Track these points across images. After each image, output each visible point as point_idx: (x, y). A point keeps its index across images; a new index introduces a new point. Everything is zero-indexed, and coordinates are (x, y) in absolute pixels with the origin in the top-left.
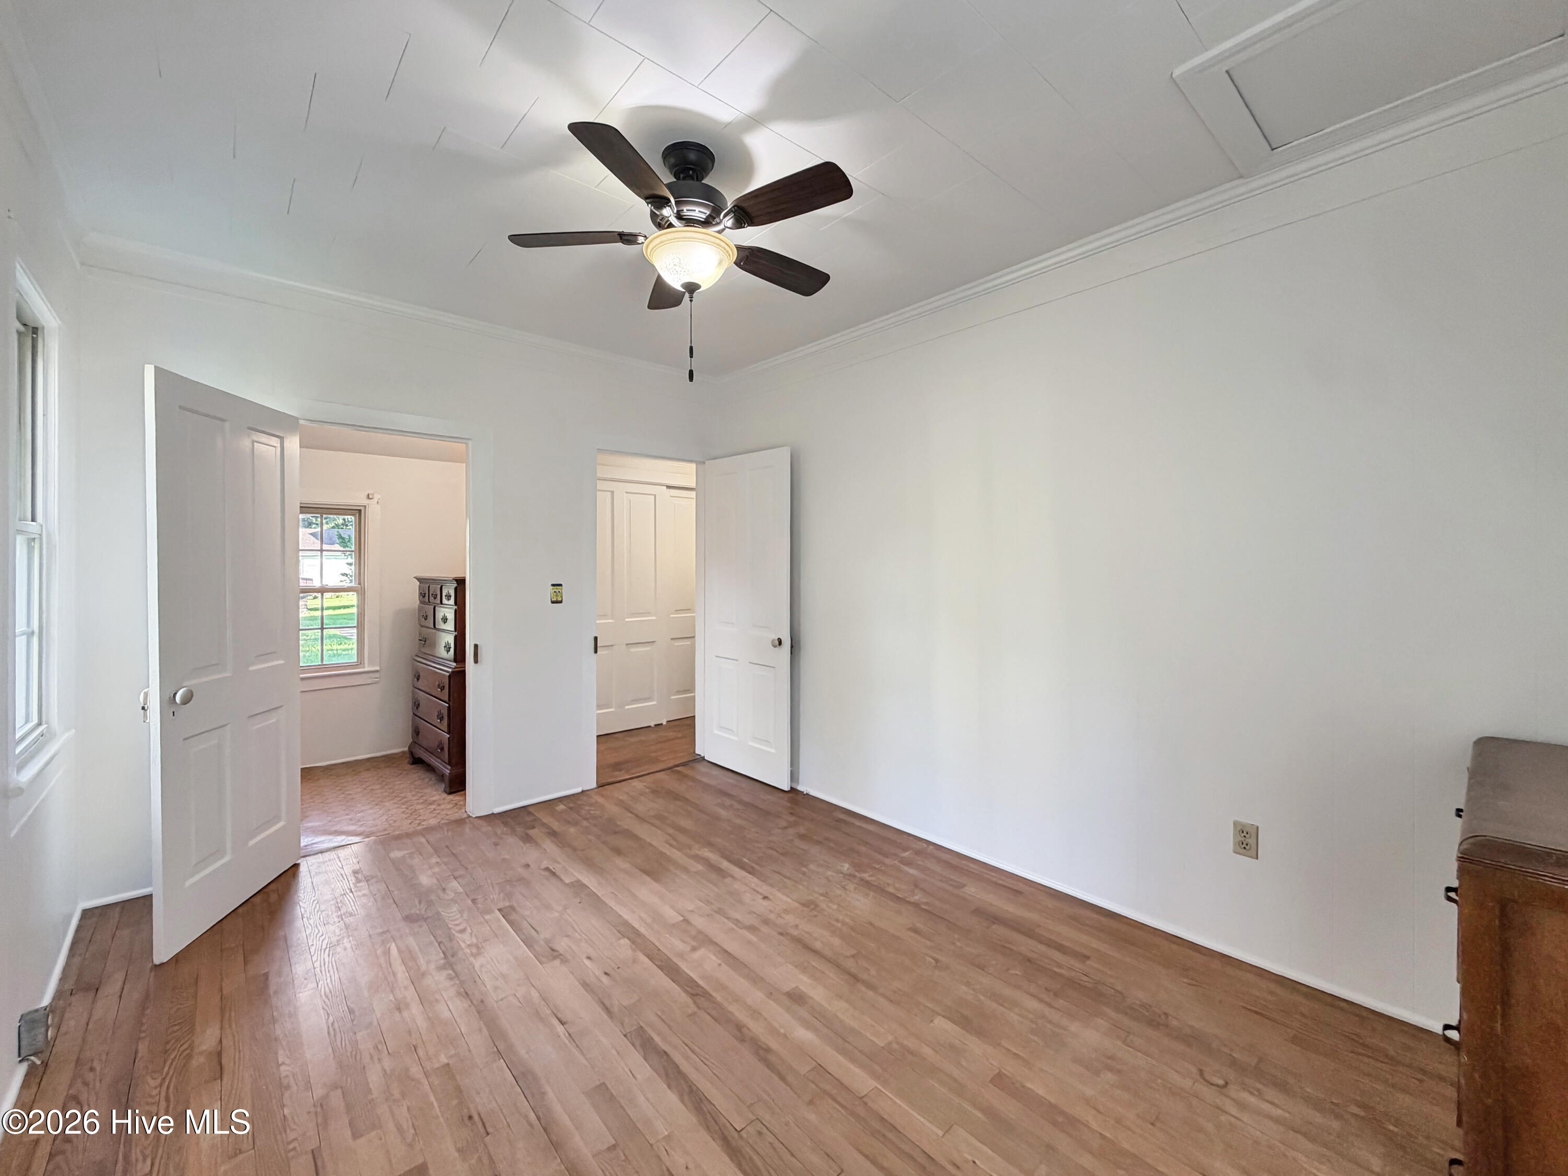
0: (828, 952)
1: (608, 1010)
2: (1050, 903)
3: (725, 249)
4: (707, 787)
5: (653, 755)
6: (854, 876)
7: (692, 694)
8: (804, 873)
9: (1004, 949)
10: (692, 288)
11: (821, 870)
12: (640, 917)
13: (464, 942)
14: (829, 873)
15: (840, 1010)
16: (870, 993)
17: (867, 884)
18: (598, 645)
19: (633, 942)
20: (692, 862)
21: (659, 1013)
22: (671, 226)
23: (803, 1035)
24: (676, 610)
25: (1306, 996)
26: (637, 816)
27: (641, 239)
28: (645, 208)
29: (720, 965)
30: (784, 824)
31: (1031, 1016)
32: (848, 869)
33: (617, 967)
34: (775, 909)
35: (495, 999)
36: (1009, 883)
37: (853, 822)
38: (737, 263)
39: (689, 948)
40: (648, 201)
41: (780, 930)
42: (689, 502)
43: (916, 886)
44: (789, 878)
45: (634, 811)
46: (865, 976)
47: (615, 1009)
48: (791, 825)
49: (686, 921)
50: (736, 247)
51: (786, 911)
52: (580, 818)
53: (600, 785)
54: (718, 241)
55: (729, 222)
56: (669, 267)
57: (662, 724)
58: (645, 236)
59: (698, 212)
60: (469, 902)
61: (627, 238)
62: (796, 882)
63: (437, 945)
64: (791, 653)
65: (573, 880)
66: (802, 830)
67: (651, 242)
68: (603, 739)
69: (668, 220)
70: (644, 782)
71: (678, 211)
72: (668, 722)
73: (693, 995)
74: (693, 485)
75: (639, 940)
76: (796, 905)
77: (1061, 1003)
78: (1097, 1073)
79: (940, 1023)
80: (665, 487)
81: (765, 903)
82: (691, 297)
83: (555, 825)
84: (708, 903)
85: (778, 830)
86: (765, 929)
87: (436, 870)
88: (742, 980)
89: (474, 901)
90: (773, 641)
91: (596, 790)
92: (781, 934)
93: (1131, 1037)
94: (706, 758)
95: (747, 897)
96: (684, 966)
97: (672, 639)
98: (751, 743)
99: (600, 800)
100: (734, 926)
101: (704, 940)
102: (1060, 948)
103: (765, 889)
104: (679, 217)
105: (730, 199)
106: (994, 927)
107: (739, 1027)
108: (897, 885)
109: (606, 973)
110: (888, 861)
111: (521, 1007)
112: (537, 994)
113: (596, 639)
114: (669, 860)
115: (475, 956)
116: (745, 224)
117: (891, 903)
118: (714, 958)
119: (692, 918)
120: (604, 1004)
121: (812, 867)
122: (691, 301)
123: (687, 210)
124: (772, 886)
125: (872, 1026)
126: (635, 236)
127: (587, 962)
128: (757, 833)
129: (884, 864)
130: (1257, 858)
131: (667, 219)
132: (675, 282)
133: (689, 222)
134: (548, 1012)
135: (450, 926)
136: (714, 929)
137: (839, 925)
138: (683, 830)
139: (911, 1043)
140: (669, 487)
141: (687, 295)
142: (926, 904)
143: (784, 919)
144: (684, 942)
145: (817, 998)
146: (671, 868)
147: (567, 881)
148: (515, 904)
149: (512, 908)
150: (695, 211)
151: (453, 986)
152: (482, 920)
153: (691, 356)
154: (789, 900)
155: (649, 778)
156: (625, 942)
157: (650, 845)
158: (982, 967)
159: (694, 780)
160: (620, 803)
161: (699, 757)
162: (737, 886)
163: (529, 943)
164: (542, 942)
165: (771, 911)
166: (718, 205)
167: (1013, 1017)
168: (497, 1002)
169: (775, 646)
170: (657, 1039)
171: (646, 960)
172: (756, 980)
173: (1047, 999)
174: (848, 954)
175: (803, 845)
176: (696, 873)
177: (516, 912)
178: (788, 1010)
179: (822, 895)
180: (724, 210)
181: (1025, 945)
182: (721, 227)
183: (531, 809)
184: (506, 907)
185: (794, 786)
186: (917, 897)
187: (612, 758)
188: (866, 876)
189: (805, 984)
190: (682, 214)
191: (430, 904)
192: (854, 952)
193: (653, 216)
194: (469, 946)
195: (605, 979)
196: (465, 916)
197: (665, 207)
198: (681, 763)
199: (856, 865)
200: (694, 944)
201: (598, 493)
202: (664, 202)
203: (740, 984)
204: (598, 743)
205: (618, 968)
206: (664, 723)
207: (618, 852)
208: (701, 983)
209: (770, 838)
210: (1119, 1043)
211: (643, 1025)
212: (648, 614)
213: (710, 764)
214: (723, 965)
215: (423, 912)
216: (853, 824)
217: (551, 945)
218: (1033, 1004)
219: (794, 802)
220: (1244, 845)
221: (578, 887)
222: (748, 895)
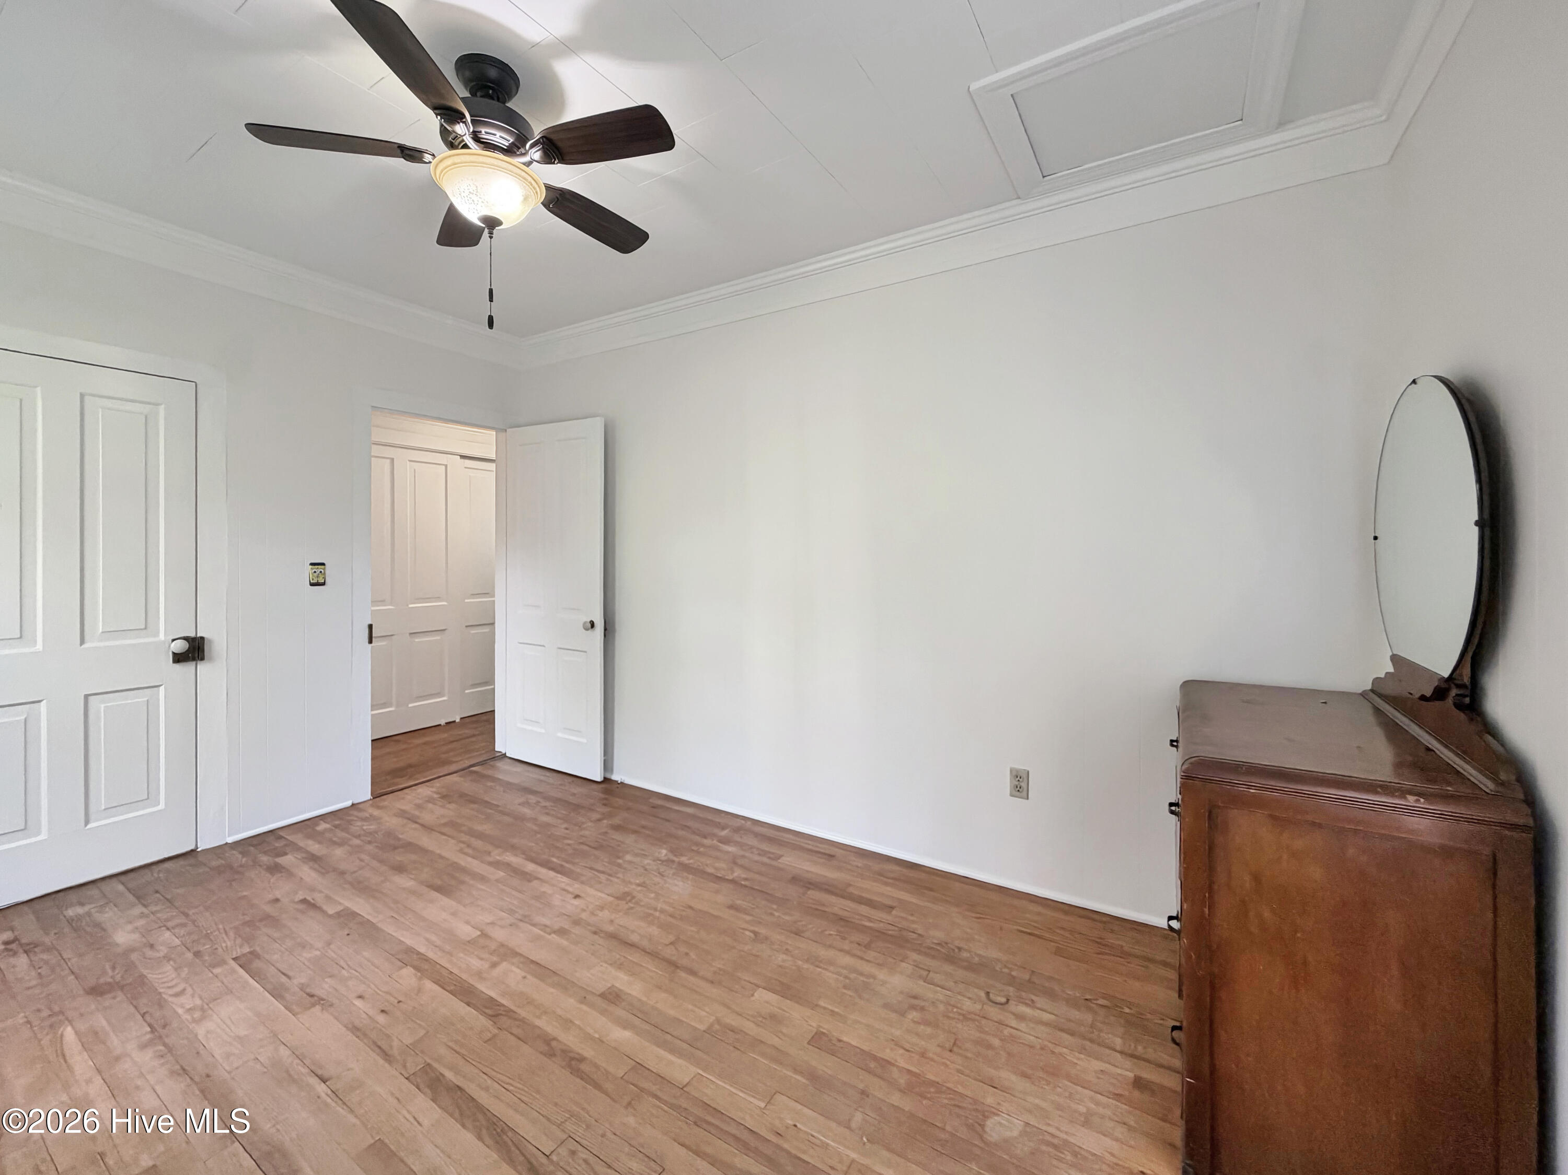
0: (645, 943)
1: (387, 1056)
2: (859, 862)
3: (532, 185)
4: (508, 786)
5: (443, 756)
6: (673, 861)
7: (492, 687)
8: (619, 866)
9: (819, 912)
10: (492, 223)
11: (637, 860)
12: (427, 940)
13: (182, 1006)
14: (646, 861)
15: (661, 1002)
16: (692, 979)
17: (685, 868)
18: (373, 636)
19: (416, 968)
20: (492, 869)
21: (450, 1044)
22: (466, 146)
23: (619, 1035)
24: (472, 595)
25: (1066, 913)
26: (423, 825)
27: (427, 157)
28: (433, 121)
29: (524, 977)
30: (598, 816)
31: (844, 972)
32: (666, 855)
33: (396, 1001)
34: (588, 907)
35: (227, 1068)
36: (823, 848)
37: (670, 807)
38: (546, 204)
39: (486, 965)
40: (437, 111)
41: (593, 929)
42: (487, 476)
43: (735, 863)
44: (603, 872)
45: (420, 821)
46: (684, 962)
47: (395, 1052)
48: (605, 816)
49: (484, 935)
50: (545, 186)
51: (602, 908)
52: (349, 837)
53: (376, 795)
54: (523, 174)
55: (536, 154)
56: (463, 194)
57: (454, 722)
58: (433, 155)
59: (501, 137)
60: (189, 955)
61: (411, 154)
62: (610, 875)
63: (139, 1017)
64: (605, 636)
65: (340, 908)
66: (617, 821)
67: (441, 161)
68: (378, 744)
69: (463, 141)
70: (432, 787)
71: (474, 132)
72: (461, 718)
73: (494, 1017)
74: (493, 456)
75: (426, 966)
76: (610, 899)
77: (871, 955)
78: (903, 1014)
79: (762, 995)
80: (459, 457)
81: (576, 902)
82: (491, 233)
83: (314, 847)
84: (511, 912)
85: (590, 824)
86: (577, 930)
87: (141, 922)
88: (552, 990)
89: (197, 954)
90: (585, 623)
91: (371, 802)
92: (595, 933)
93: (931, 974)
94: (507, 755)
95: (557, 900)
96: (482, 987)
97: (467, 626)
98: (560, 735)
99: (376, 813)
100: (542, 933)
101: (507, 953)
102: (870, 903)
103: (576, 887)
104: (476, 138)
105: (538, 129)
106: (809, 892)
107: (548, 1040)
108: (717, 865)
109: (383, 1011)
110: (707, 842)
111: (265, 1072)
112: (288, 1052)
113: (370, 627)
114: (464, 870)
115: (196, 1021)
116: (555, 160)
117: (712, 884)
118: (518, 971)
119: (490, 931)
120: (379, 1047)
121: (628, 857)
122: (491, 237)
123: (486, 133)
124: (582, 883)
125: (692, 1011)
126: (421, 152)
127: (358, 1003)
128: (567, 829)
129: (703, 846)
130: (1028, 799)
131: (460, 139)
132: (472, 214)
133: (489, 146)
134: (304, 1070)
135: (161, 990)
136: (519, 940)
137: (657, 914)
138: (481, 836)
139: (732, 1020)
140: (463, 457)
141: (486, 231)
142: (746, 879)
143: (597, 915)
144: (482, 959)
145: (634, 993)
146: (467, 879)
147: (331, 912)
148: (258, 949)
149: (254, 955)
150: (495, 135)
151: (163, 1065)
152: (211, 975)
153: (491, 300)
154: (603, 895)
155: (437, 783)
156: (408, 971)
157: (441, 857)
158: (798, 933)
159: (494, 779)
160: (402, 814)
161: (500, 754)
162: (546, 888)
163: (277, 993)
164: (297, 989)
165: (583, 910)
166: (525, 134)
167: (829, 976)
168: (229, 1073)
169: (587, 629)
170: (449, 1075)
171: (436, 988)
172: (565, 985)
173: (859, 953)
174: (667, 942)
175: (617, 836)
176: (497, 881)
177: (259, 958)
178: (603, 1012)
179: (639, 885)
180: (529, 140)
181: (838, 905)
182: (526, 159)
183: (282, 833)
184: (244, 955)
185: (608, 776)
186: (736, 874)
187: (391, 763)
188: (684, 859)
189: (621, 981)
190: (479, 136)
191: (130, 967)
192: (672, 938)
193: (444, 132)
194: (189, 1010)
195: (381, 1019)
196: (183, 975)
197: (459, 123)
198: (478, 763)
199: (672, 851)
200: (495, 959)
201: (373, 459)
202: (456, 117)
203: (546, 994)
204: (372, 749)
205: (399, 1002)
206: (458, 720)
207: (400, 869)
208: (504, 1002)
209: (582, 833)
210: (921, 983)
211: (429, 1061)
212: (438, 599)
213: (514, 761)
214: (529, 977)
215: (118, 978)
216: (671, 809)
217: (308, 990)
218: (847, 960)
219: (607, 792)
220: (1018, 788)
221: (348, 916)
222: (557, 896)
